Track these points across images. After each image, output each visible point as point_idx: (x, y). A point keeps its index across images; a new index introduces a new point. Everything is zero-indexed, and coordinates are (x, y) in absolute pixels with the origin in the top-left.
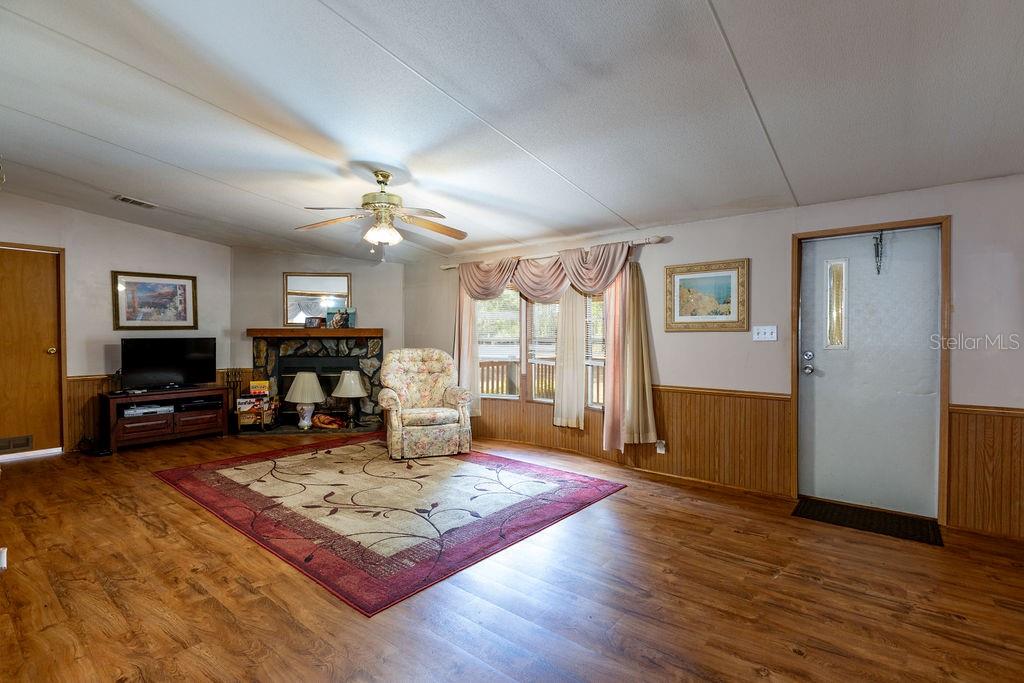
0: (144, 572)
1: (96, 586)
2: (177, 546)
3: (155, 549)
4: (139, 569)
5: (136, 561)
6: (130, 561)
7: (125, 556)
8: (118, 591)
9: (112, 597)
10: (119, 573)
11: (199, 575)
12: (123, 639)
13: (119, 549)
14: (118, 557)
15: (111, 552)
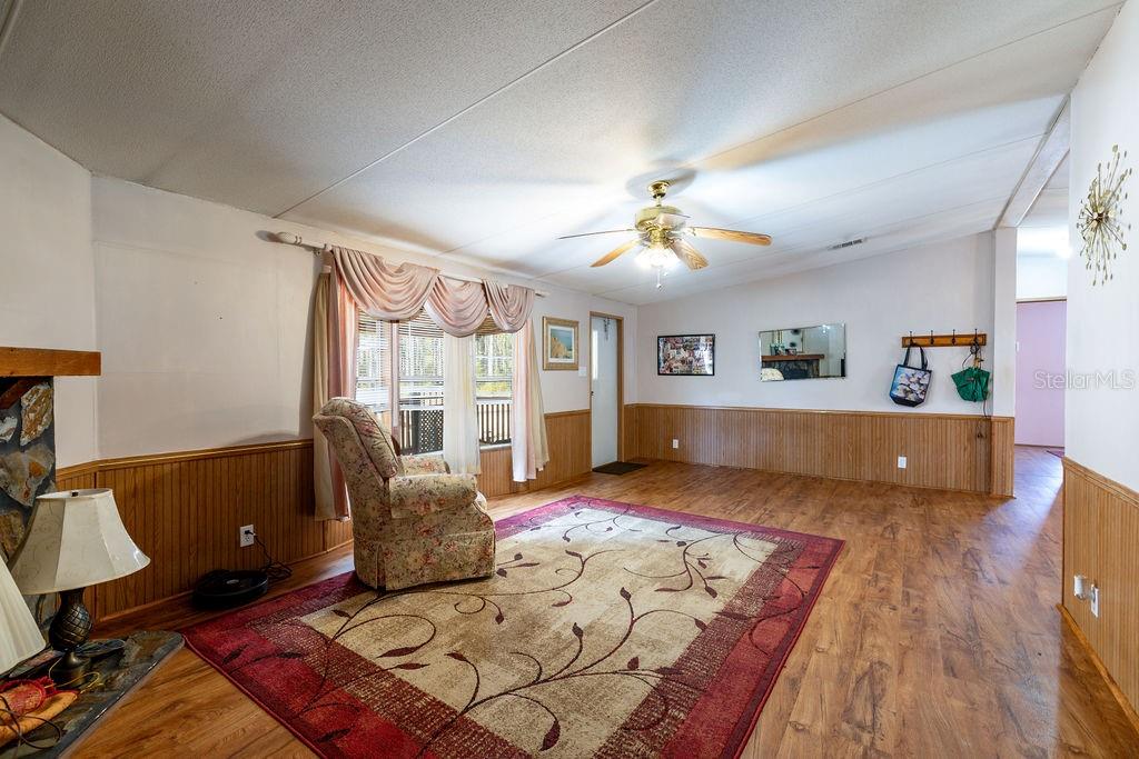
0: (934, 634)
1: (987, 647)
2: (880, 641)
3: (904, 651)
4: (938, 639)
5: (935, 650)
6: (940, 654)
7: (941, 665)
8: (968, 630)
9: (976, 628)
10: (959, 648)
11: (894, 603)
12: (979, 597)
13: (942, 680)
14: (951, 670)
15: (955, 681)
